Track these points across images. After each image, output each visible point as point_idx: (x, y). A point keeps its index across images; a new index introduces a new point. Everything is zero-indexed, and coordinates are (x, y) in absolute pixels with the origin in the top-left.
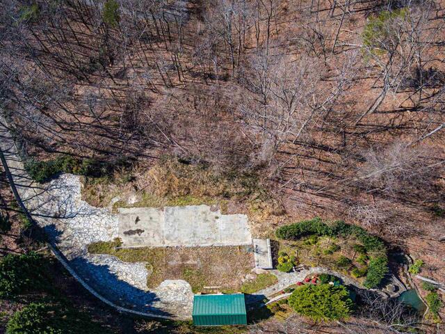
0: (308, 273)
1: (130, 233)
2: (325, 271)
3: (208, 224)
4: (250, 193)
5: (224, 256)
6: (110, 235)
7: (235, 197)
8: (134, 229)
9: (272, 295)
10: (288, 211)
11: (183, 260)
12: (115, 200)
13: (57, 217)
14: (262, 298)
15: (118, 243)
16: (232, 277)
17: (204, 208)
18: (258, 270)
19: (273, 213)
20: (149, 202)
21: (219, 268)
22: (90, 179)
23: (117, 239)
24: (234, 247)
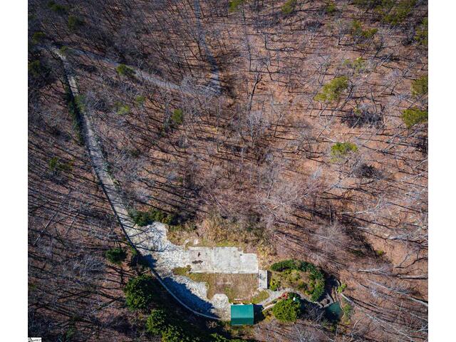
0: (284, 291)
1: (195, 262)
2: (293, 291)
3: (236, 259)
4: (259, 240)
5: (245, 280)
6: (185, 263)
7: (251, 243)
8: (197, 260)
9: (266, 305)
10: (278, 253)
11: (224, 281)
12: (187, 241)
13: (152, 250)
14: (261, 307)
15: (189, 268)
16: (247, 293)
17: (234, 249)
18: (260, 289)
19: (270, 254)
20: (205, 243)
21: (242, 288)
22: (171, 227)
23: (189, 266)
24: (249, 275)
